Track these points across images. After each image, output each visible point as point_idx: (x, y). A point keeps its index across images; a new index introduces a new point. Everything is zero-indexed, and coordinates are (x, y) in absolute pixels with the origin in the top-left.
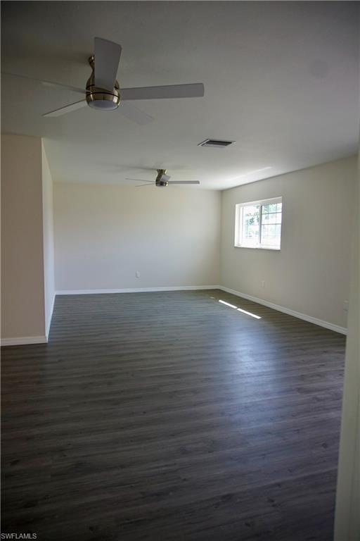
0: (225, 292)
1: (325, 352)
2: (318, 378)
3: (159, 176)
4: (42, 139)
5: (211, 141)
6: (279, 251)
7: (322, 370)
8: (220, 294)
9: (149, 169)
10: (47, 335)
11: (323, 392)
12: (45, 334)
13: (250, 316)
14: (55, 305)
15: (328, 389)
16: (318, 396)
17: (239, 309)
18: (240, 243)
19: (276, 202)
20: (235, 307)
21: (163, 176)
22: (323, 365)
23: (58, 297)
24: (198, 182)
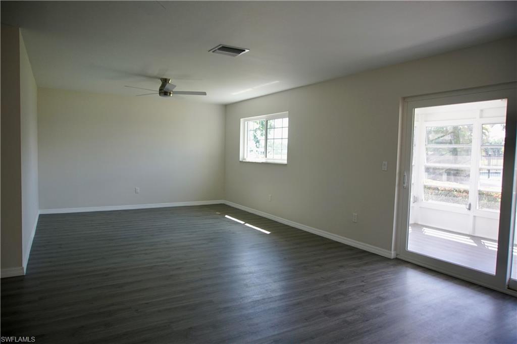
0: (229, 207)
1: (341, 267)
2: (342, 296)
3: (163, 86)
4: (20, 29)
5: (223, 47)
6: (286, 164)
7: (344, 287)
8: (225, 209)
9: (152, 77)
10: (25, 264)
11: (351, 313)
12: (21, 264)
13: (260, 231)
14: (37, 227)
15: (355, 309)
16: (349, 319)
17: (247, 225)
18: (245, 157)
19: (282, 117)
20: (243, 222)
21: (167, 86)
22: (343, 282)
23: (41, 216)
24: (205, 94)
